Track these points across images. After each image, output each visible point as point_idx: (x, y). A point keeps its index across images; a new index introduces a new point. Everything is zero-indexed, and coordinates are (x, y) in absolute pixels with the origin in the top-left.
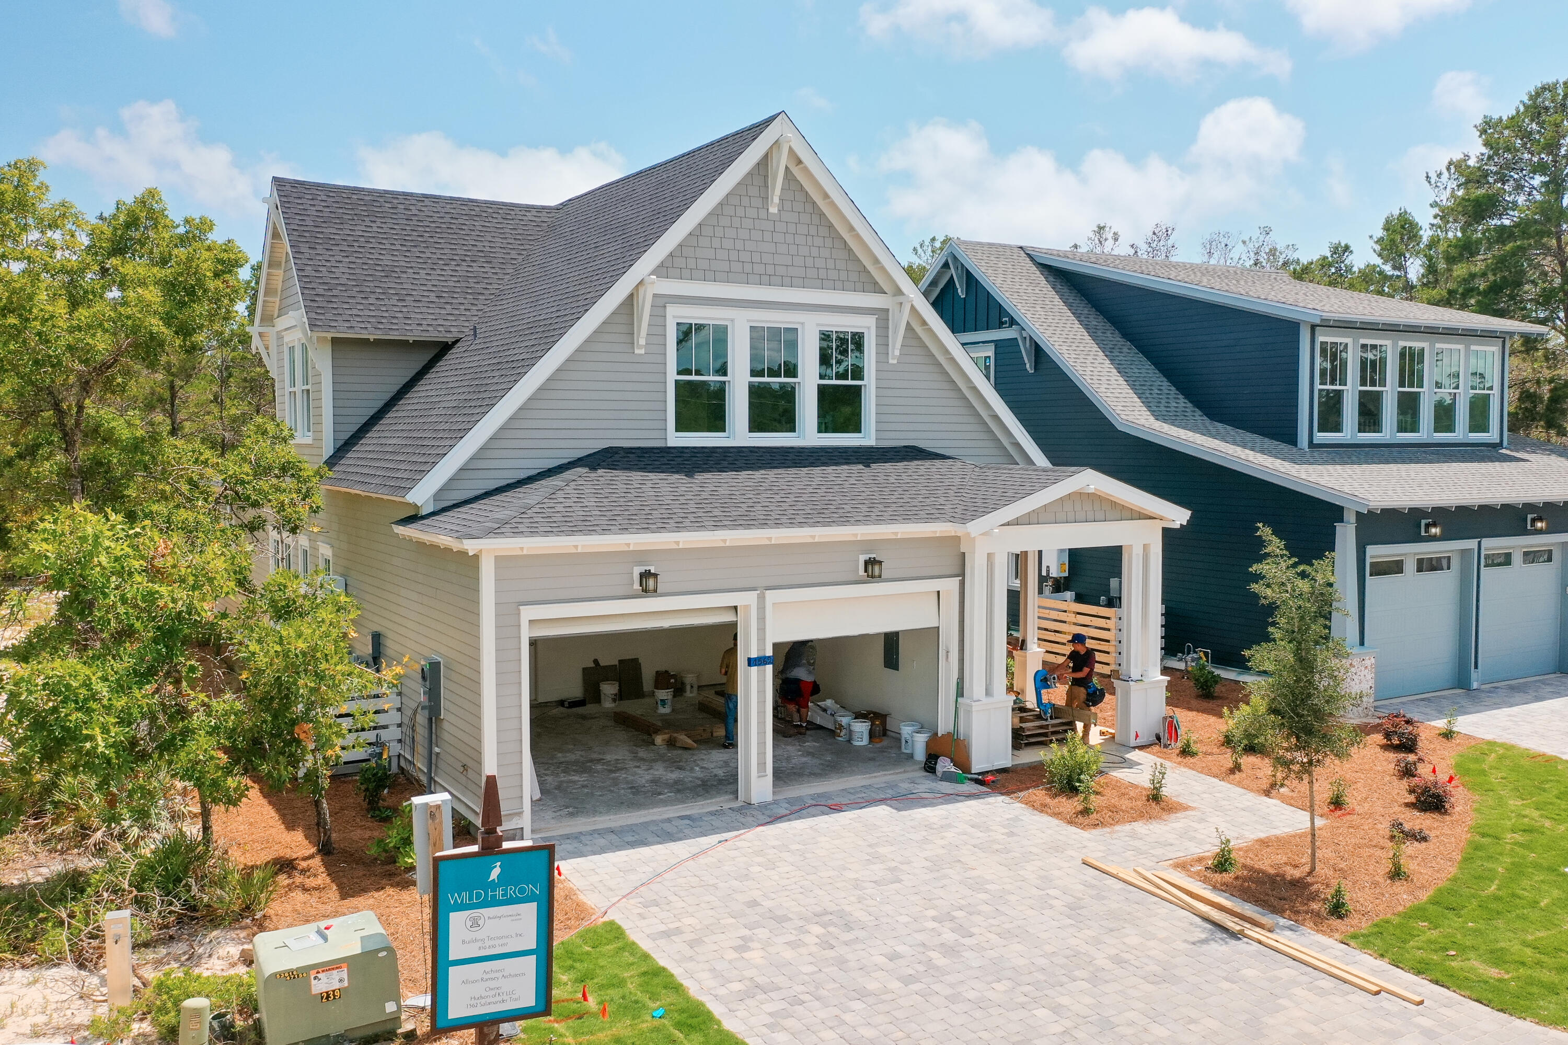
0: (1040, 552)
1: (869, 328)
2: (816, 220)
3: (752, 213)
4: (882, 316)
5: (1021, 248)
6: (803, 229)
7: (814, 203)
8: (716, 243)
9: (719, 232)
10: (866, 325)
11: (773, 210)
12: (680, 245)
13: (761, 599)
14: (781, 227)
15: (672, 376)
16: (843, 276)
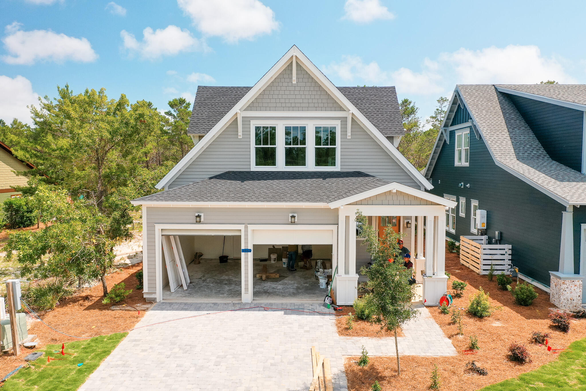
0: (425, 217)
1: (338, 125)
2: (313, 84)
3: (285, 84)
4: (344, 120)
5: (494, 85)
6: (307, 89)
7: (312, 78)
8: (271, 97)
9: (272, 93)
10: (337, 124)
11: (294, 82)
12: (256, 99)
13: (246, 228)
14: (298, 88)
15: (253, 146)
16: (326, 105)
